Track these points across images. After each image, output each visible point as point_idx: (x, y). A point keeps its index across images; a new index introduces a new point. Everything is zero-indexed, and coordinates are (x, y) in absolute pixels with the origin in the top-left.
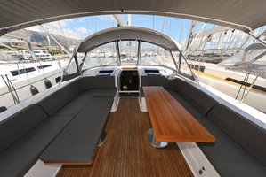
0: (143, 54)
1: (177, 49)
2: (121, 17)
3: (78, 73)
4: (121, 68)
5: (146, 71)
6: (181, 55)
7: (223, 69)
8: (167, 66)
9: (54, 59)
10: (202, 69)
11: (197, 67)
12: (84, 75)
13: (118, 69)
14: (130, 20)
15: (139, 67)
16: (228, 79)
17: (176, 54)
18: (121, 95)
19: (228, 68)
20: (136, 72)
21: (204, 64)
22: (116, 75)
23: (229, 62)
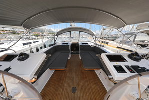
0: (81, 37)
1: (94, 35)
2: (72, 24)
3: (54, 44)
4: (71, 42)
5: (82, 44)
6: (96, 38)
7: (115, 43)
8: (91, 42)
10: (107, 43)
11: (104, 43)
12: (56, 45)
13: (70, 43)
14: (75, 25)
15: (79, 42)
16: (117, 47)
17: (94, 37)
18: (72, 54)
19: (117, 43)
20: (78, 44)
21: (107, 41)
22: (70, 45)
23: (118, 40)
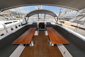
0: (46, 18)
4: (39, 22)
5: (47, 23)
7: (70, 23)
9: (18, 19)
10: (64, 22)
11: (62, 22)
12: (28, 24)
16: (71, 25)
17: (56, 18)
20: (44, 23)
21: (64, 21)
